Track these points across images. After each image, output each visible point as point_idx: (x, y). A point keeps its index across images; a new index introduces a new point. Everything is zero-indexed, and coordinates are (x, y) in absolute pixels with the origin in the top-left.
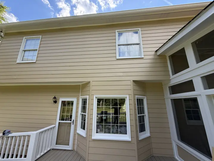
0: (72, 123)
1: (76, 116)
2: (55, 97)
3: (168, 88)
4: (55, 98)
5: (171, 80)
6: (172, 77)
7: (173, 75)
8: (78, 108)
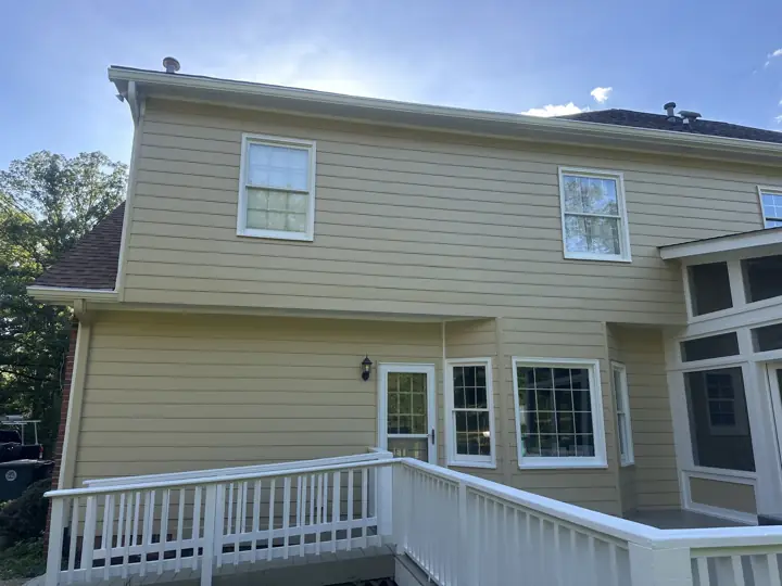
0: (430, 441)
1: (440, 420)
2: (367, 359)
3: (678, 344)
4: (366, 362)
5: (690, 328)
6: (691, 318)
7: (693, 315)
8: (440, 395)
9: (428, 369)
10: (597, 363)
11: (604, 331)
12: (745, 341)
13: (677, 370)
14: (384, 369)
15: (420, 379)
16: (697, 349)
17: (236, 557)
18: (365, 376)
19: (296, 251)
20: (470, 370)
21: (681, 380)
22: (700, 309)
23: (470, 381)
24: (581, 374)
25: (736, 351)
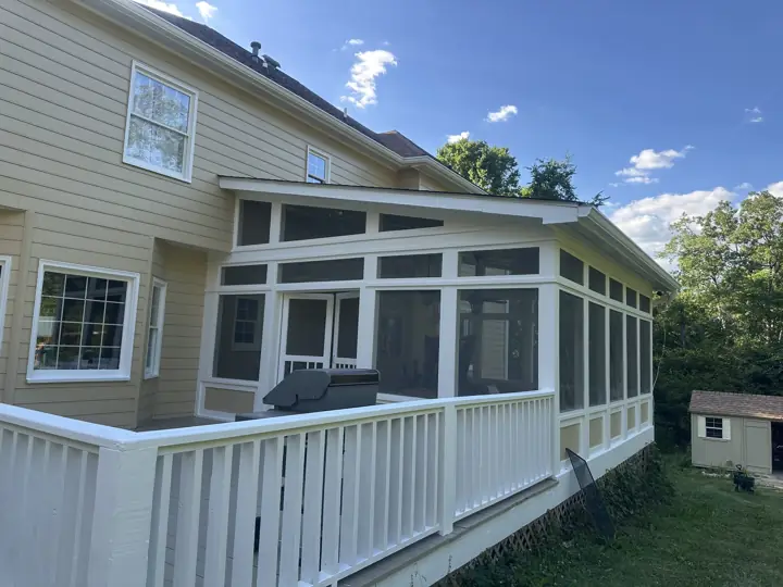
3: (220, 269)
5: (233, 255)
6: (235, 247)
7: (238, 245)
10: (138, 277)
11: (151, 244)
12: (273, 272)
13: (215, 290)
16: (234, 275)
22: (244, 241)
24: (119, 286)
25: (263, 281)
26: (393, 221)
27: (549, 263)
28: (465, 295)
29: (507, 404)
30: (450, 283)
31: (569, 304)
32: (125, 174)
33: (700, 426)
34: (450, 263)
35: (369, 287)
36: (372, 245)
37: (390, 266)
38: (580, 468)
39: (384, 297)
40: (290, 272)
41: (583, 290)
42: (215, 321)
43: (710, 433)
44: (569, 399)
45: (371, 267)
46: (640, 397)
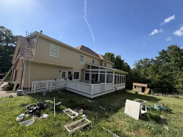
0: (65, 78)
1: (66, 76)
2: (60, 70)
8: (67, 74)
9: (66, 71)
11: (81, 69)
12: (90, 71)
13: (85, 73)
14: (62, 71)
15: (65, 72)
16: (87, 71)
17: (53, 88)
18: (60, 72)
19: (55, 58)
20: (70, 72)
21: (85, 74)
22: (88, 68)
23: (70, 73)
24: (79, 73)
25: (89, 72)
26: (101, 68)
27: (114, 73)
28: (107, 75)
29: (111, 84)
30: (106, 74)
31: (115, 76)
32: (80, 64)
33: (134, 87)
34: (106, 72)
35: (99, 74)
36: (99, 70)
37: (101, 72)
38: (116, 89)
39: (100, 74)
40: (92, 72)
41: (117, 75)
42: (85, 75)
43: (135, 88)
44: (115, 83)
45: (99, 72)
46: (123, 83)
